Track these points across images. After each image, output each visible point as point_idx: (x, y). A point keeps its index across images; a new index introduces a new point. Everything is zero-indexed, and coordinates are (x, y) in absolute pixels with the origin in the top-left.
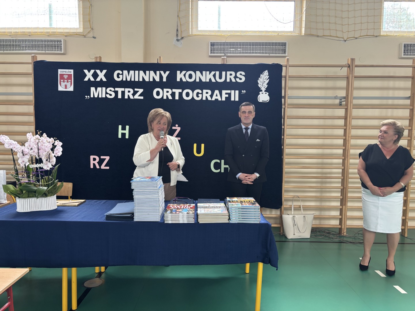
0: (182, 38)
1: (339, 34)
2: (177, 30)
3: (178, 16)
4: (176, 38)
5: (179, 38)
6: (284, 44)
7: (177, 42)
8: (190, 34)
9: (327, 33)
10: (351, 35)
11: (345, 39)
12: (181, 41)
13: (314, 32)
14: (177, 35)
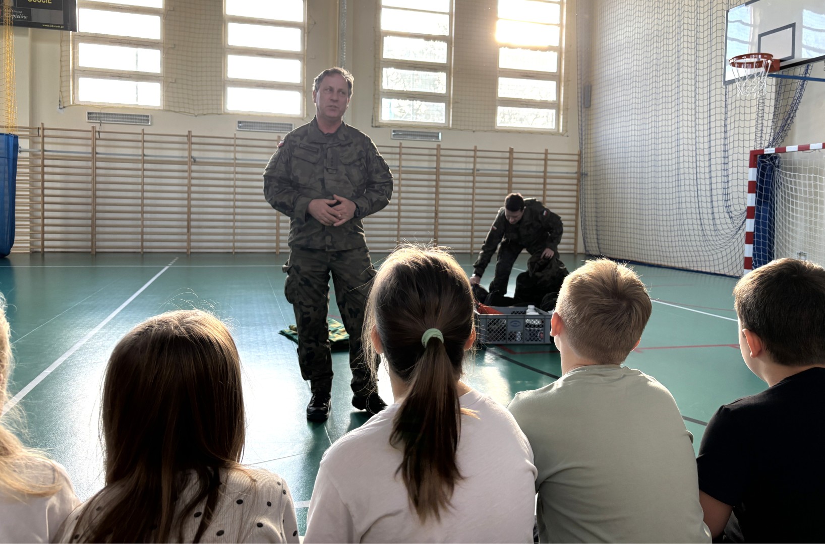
0: (64, 107)
1: (192, 111)
2: (60, 101)
3: (60, 91)
4: (59, 107)
5: (62, 107)
6: (148, 116)
7: (59, 110)
8: (71, 103)
9: (182, 110)
10: (201, 112)
11: (196, 115)
12: (63, 109)
13: (172, 109)
14: (60, 105)
